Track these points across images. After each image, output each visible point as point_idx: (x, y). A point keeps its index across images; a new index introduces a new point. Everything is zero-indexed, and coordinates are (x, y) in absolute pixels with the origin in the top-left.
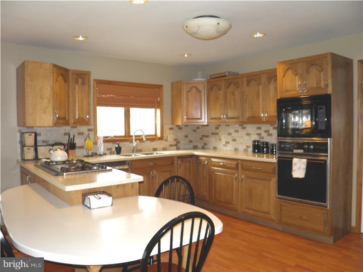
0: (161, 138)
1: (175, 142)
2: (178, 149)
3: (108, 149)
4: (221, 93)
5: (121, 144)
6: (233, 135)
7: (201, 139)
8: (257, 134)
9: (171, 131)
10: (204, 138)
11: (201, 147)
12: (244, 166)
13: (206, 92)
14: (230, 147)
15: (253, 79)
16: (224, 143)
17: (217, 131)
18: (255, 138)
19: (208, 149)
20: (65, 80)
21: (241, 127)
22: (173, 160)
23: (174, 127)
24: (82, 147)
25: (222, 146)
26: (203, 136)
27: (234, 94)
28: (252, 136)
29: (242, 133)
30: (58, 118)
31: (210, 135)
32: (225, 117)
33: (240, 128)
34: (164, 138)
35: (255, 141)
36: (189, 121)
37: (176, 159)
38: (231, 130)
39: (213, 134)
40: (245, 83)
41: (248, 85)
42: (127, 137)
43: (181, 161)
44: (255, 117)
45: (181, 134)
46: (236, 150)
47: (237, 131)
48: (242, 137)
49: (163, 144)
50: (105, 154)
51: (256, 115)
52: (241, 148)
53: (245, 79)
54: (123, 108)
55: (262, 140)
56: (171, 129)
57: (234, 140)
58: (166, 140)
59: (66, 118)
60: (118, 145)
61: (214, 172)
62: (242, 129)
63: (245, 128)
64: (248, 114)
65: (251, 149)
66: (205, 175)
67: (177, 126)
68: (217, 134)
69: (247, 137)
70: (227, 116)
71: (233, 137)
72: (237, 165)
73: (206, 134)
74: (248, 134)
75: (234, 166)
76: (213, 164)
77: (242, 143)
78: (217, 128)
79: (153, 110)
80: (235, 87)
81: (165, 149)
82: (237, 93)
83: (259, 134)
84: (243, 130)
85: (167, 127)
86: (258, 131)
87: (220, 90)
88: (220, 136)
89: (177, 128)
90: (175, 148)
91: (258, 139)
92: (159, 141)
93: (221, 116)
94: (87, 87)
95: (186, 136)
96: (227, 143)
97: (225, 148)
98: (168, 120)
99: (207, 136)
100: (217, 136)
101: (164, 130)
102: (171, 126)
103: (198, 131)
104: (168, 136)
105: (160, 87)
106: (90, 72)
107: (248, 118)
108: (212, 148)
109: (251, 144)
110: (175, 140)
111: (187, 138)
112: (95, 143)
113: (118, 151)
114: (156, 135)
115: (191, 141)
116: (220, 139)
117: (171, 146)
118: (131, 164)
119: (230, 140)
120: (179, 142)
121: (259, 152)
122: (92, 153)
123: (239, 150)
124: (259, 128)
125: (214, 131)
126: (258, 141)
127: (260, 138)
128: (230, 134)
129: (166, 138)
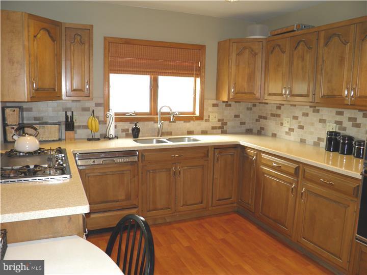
0: (201, 118)
1: (220, 123)
2: (224, 132)
3: (123, 131)
4: (285, 58)
5: (140, 125)
6: (299, 120)
7: (257, 120)
8: (336, 122)
9: (216, 108)
10: (262, 120)
11: (257, 132)
12: (306, 174)
13: (264, 55)
14: (294, 137)
15: (335, 34)
16: (287, 130)
17: (279, 112)
18: (332, 127)
19: (265, 135)
20: (51, 37)
21: (312, 109)
22: (208, 152)
23: (220, 103)
24: (86, 127)
25: (284, 133)
26: (260, 117)
27: (303, 59)
28: (328, 124)
29: (313, 117)
30: (37, 90)
31: (269, 116)
32: (288, 92)
33: (310, 111)
34: (204, 119)
35: (331, 133)
36: (239, 95)
37: (213, 149)
38: (298, 113)
39: (273, 115)
40: (322, 42)
41: (326, 44)
42: (153, 115)
43: (220, 153)
44: (334, 96)
45: (229, 113)
46: (303, 141)
47: (306, 115)
48: (312, 124)
49: (203, 125)
50: (117, 137)
51: (336, 93)
52: (311, 140)
53: (322, 34)
54: (149, 76)
55: (342, 132)
56: (214, 105)
57: (301, 127)
58: (207, 121)
59: (54, 89)
60: (136, 125)
61: (264, 173)
62: (314, 112)
63: (318, 111)
64: (323, 91)
65: (323, 144)
66: (252, 176)
67: (224, 102)
68: (278, 116)
69: (320, 125)
70: (291, 91)
71: (300, 122)
72: (297, 169)
73: (264, 115)
74: (322, 121)
75: (293, 171)
76: (263, 161)
77: (311, 133)
78: (279, 108)
79: (192, 79)
80: (306, 48)
81: (204, 133)
82: (308, 57)
83: (339, 123)
84: (315, 114)
85: (209, 103)
86: (338, 118)
87: (284, 52)
88: (282, 120)
89: (224, 104)
90: (220, 131)
91: (337, 131)
92: (197, 122)
93: (282, 91)
94: (87, 46)
95: (237, 116)
96: (291, 130)
97: (287, 137)
98: (211, 93)
99: (265, 118)
100: (278, 118)
101: (205, 107)
102: (215, 102)
103: (254, 109)
104: (211, 114)
105: (201, 48)
106: (92, 26)
107: (322, 97)
108: (271, 135)
109: (324, 136)
110: (219, 120)
111: (237, 119)
112: (104, 122)
113: (135, 134)
114: (194, 113)
115: (243, 123)
116: (282, 124)
117: (213, 128)
118: (143, 155)
119: (295, 127)
120: (226, 124)
121: (336, 150)
122: (101, 135)
123: (307, 142)
124: (341, 113)
125: (275, 111)
126: (336, 134)
127: (339, 129)
128: (295, 118)
129: (207, 118)
